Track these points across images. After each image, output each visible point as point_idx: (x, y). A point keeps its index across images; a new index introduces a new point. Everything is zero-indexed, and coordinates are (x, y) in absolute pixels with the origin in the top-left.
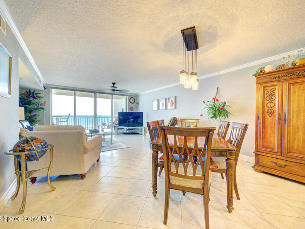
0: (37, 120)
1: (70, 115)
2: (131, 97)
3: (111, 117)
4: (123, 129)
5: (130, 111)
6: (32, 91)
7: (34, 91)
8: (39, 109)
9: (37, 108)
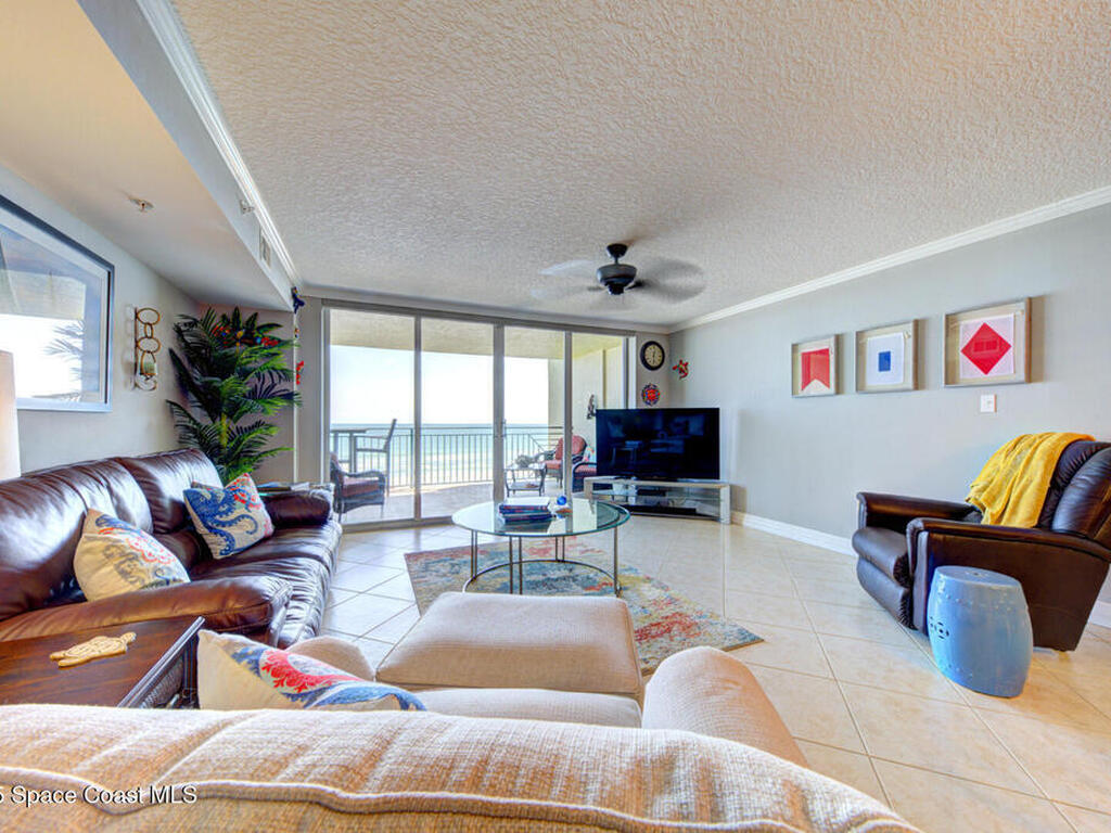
0: (262, 449)
1: (398, 422)
2: (647, 341)
3: (562, 431)
4: (609, 487)
5: (644, 406)
6: (245, 317)
7: (256, 314)
8: (272, 396)
9: (267, 395)
